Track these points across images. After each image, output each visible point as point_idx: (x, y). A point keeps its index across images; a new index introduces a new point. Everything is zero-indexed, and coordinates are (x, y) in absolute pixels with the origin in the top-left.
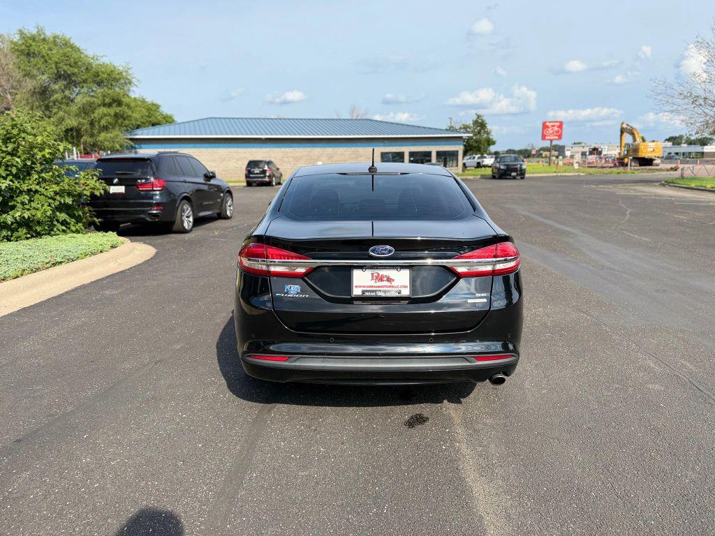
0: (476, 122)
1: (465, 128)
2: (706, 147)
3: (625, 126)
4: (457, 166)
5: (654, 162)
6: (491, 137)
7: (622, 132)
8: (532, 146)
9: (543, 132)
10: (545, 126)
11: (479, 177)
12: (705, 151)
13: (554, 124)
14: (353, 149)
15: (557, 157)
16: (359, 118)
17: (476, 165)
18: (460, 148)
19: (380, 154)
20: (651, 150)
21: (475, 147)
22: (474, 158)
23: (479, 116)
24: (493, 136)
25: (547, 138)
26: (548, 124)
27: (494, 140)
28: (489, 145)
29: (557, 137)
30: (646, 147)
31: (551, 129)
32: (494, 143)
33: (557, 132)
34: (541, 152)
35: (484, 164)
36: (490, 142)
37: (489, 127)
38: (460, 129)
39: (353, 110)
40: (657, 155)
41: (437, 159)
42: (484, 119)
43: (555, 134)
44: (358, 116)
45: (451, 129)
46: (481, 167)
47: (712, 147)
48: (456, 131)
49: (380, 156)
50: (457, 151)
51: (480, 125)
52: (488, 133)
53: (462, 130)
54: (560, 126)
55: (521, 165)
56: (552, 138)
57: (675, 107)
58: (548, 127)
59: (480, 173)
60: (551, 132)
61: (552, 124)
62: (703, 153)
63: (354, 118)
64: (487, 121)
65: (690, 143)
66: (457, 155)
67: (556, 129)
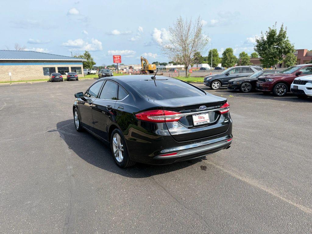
0: (85, 54)
1: (81, 57)
2: (166, 66)
3: (142, 58)
4: (81, 74)
5: (154, 72)
6: (93, 61)
7: (142, 60)
8: (104, 65)
9: (114, 60)
10: (114, 57)
11: (93, 78)
12: (166, 67)
13: (118, 56)
14: (27, 66)
15: (115, 70)
16: (21, 50)
17: (87, 73)
18: (81, 66)
19: (42, 68)
20: (153, 67)
21: (87, 65)
22: (86, 70)
23: (86, 52)
24: (94, 61)
25: (115, 62)
26: (115, 56)
27: (95, 62)
28: (93, 64)
29: (119, 62)
30: (151, 66)
31: (117, 59)
32: (95, 64)
33: (119, 60)
34: (109, 68)
35: (91, 73)
36: (93, 63)
37: (92, 57)
38: (79, 57)
39: (17, 46)
40: (155, 69)
41: (72, 70)
42: (89, 53)
43: (118, 60)
44: (20, 50)
45: (75, 57)
46: (90, 74)
47: (168, 66)
48: (77, 58)
49: (43, 69)
50: (81, 67)
51: (88, 56)
52: (92, 60)
53: (80, 58)
54: (120, 57)
55: (111, 73)
56: (118, 62)
57: (166, 52)
58: (115, 58)
59: (93, 77)
60: (117, 60)
61: (116, 56)
62: (165, 68)
63: (18, 50)
64: (91, 54)
65: (161, 64)
66: (81, 69)
67: (119, 58)
